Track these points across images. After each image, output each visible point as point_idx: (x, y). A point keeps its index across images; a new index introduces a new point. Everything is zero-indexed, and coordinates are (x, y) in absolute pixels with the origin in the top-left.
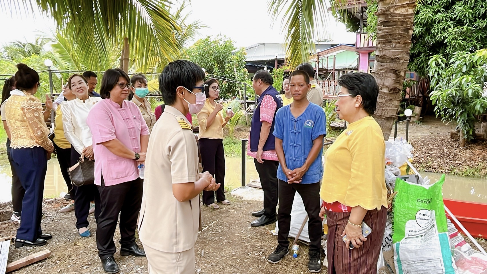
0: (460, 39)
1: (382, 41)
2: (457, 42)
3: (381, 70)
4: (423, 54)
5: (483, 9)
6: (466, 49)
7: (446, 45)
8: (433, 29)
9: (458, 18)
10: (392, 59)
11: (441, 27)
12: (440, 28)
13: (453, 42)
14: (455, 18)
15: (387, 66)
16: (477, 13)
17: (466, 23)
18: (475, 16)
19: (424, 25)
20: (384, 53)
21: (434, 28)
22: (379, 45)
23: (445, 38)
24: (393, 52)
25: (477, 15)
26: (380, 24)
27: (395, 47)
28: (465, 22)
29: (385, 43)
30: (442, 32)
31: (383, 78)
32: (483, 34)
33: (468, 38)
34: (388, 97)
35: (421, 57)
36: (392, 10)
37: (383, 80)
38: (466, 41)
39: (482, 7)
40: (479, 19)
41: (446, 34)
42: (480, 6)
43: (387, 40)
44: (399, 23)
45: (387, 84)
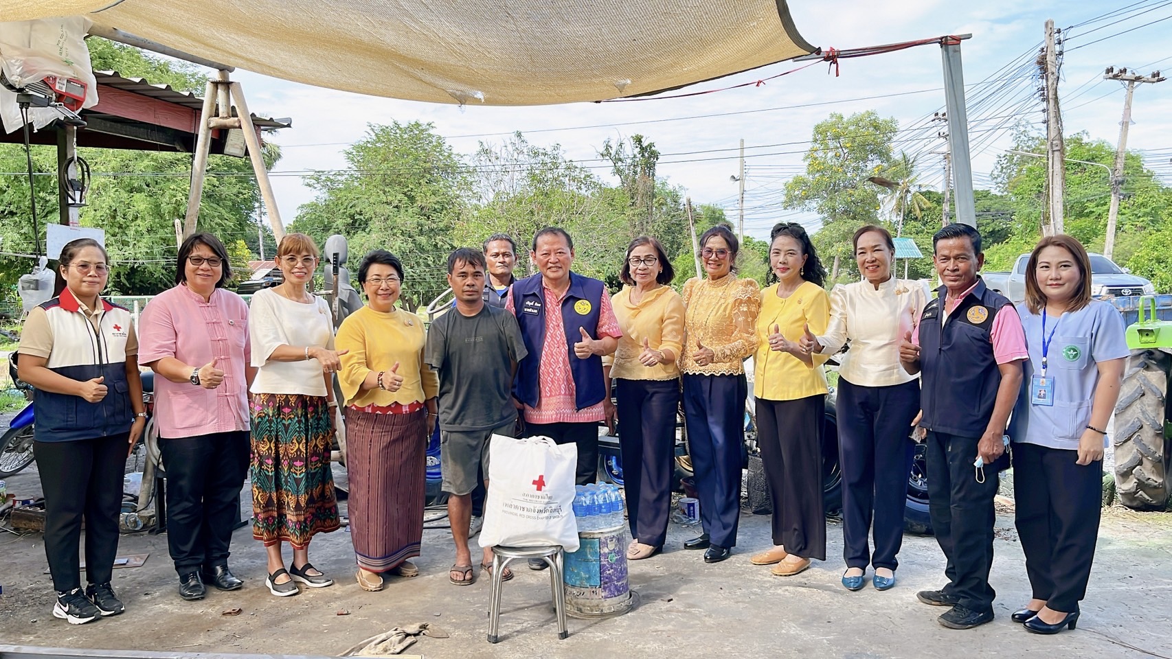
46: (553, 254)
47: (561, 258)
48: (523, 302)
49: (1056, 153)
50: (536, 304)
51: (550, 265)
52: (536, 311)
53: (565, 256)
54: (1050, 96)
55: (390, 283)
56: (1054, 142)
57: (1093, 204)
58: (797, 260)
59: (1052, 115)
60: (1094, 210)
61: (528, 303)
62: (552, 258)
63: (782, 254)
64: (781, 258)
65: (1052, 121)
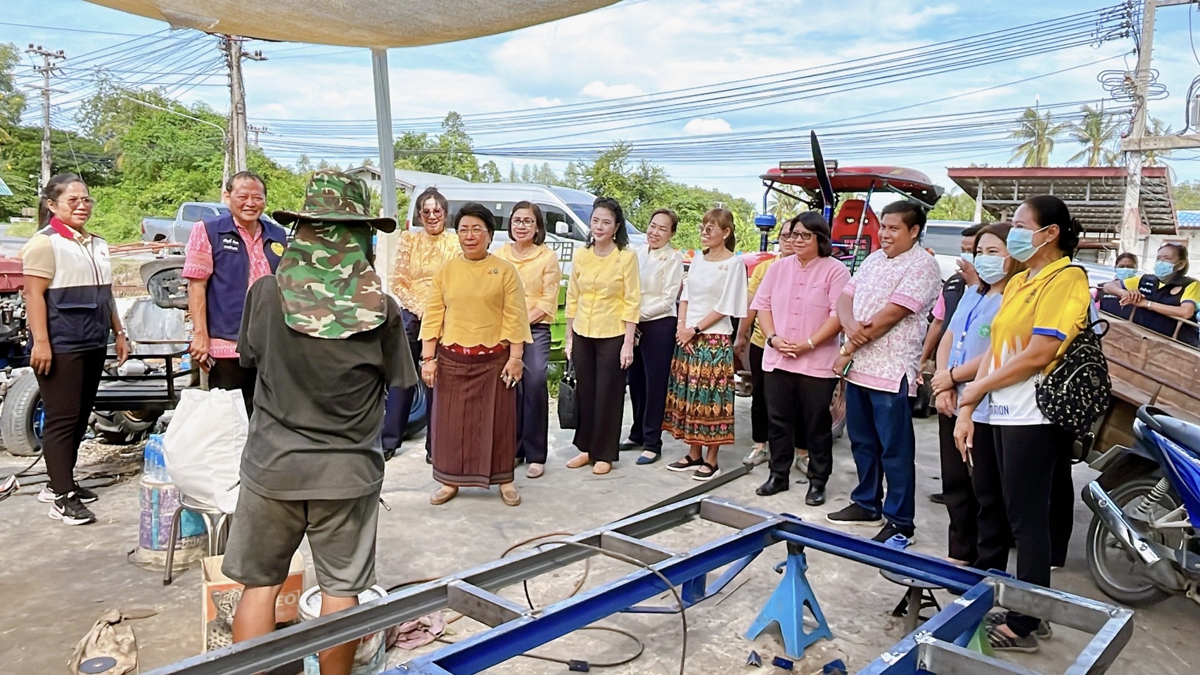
46: (250, 198)
47: (258, 203)
48: (220, 240)
49: (240, 115)
50: (234, 242)
51: (246, 208)
52: (236, 249)
53: (261, 201)
54: (234, 63)
55: (474, 234)
56: (239, 105)
57: (201, 159)
58: (610, 228)
59: (235, 81)
60: (202, 164)
61: (225, 240)
62: (249, 202)
63: (600, 222)
64: (599, 225)
65: (236, 86)
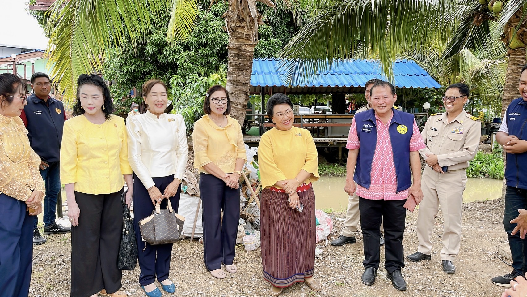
0: (190, 63)
1: (236, 69)
2: (187, 65)
3: (236, 91)
4: (153, 73)
5: (204, 39)
6: (194, 71)
7: (177, 67)
8: (164, 50)
9: (186, 43)
10: (244, 83)
11: (172, 49)
12: (172, 51)
13: (184, 64)
14: (183, 43)
15: (240, 88)
16: (200, 42)
17: (193, 49)
18: (199, 44)
19: (157, 46)
20: (238, 78)
21: (166, 50)
22: (234, 72)
23: (177, 60)
24: (244, 78)
25: (200, 43)
26: (233, 56)
27: (245, 74)
28: (191, 48)
29: (239, 70)
30: (173, 54)
31: (238, 97)
32: (205, 60)
33: (195, 62)
34: (241, 112)
35: (152, 76)
36: (243, 47)
37: (238, 99)
38: (194, 65)
39: (204, 37)
40: (202, 47)
41: (177, 57)
42: (202, 37)
43: (240, 69)
44: (248, 57)
45: (240, 102)
